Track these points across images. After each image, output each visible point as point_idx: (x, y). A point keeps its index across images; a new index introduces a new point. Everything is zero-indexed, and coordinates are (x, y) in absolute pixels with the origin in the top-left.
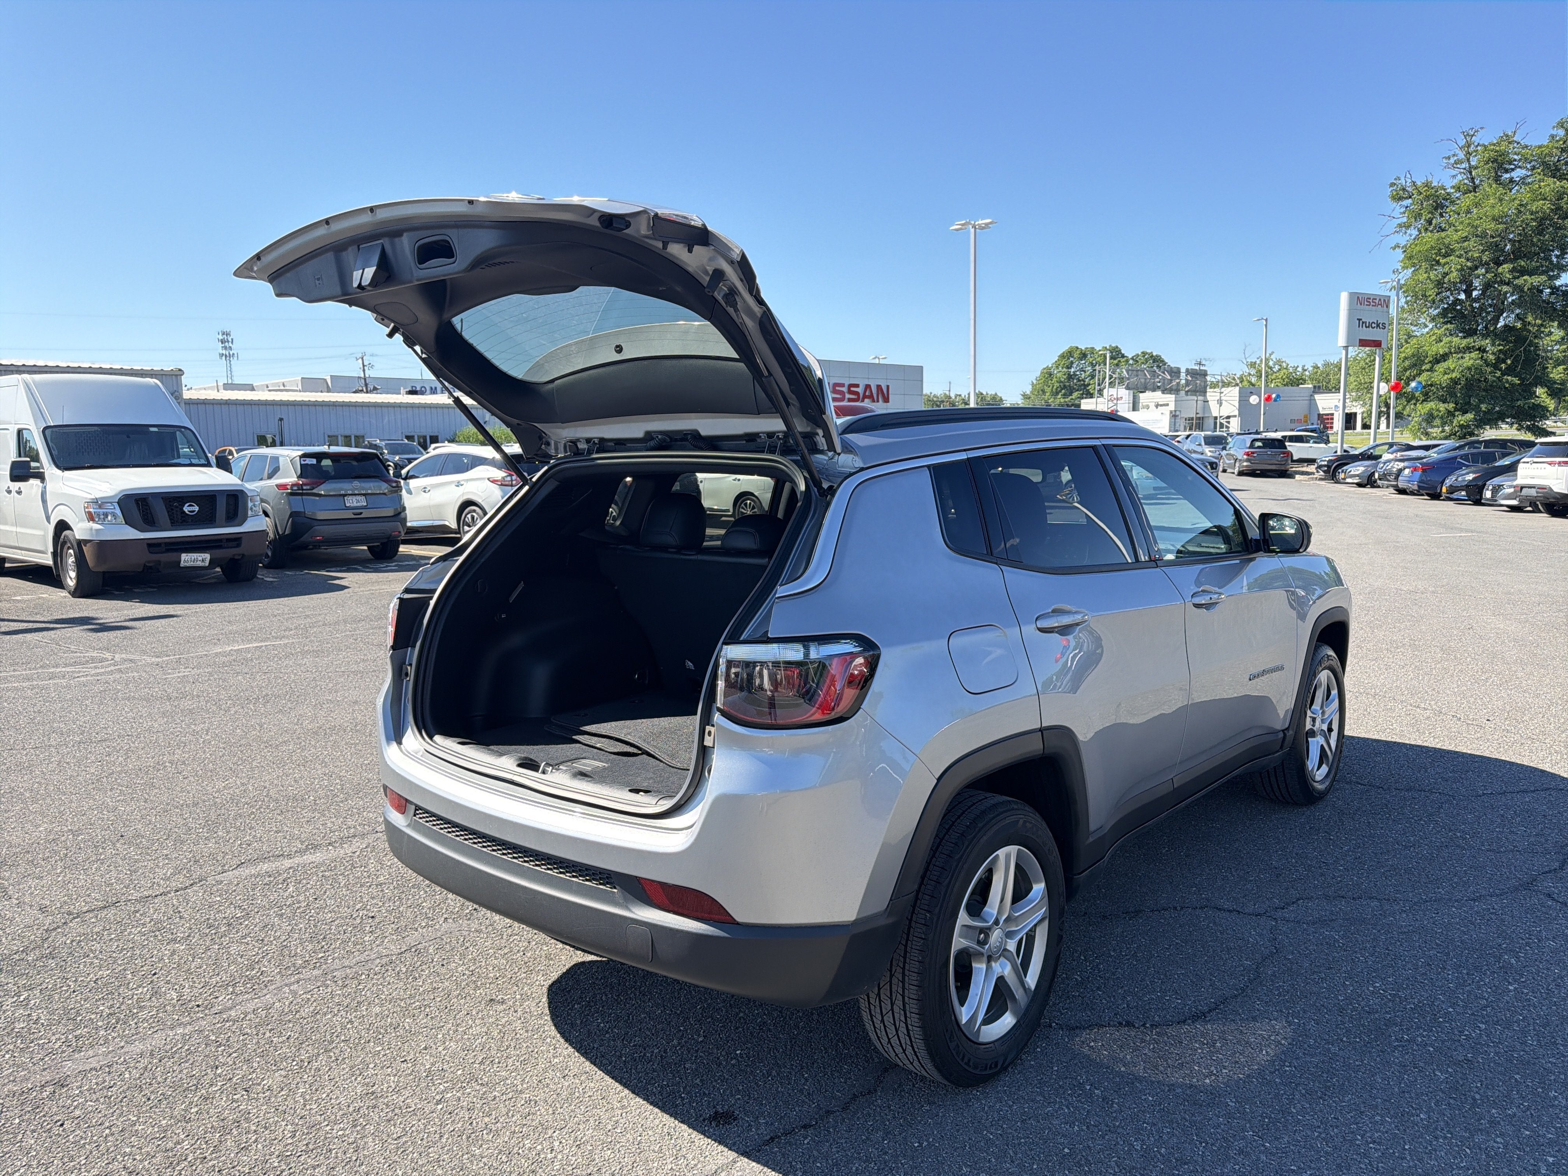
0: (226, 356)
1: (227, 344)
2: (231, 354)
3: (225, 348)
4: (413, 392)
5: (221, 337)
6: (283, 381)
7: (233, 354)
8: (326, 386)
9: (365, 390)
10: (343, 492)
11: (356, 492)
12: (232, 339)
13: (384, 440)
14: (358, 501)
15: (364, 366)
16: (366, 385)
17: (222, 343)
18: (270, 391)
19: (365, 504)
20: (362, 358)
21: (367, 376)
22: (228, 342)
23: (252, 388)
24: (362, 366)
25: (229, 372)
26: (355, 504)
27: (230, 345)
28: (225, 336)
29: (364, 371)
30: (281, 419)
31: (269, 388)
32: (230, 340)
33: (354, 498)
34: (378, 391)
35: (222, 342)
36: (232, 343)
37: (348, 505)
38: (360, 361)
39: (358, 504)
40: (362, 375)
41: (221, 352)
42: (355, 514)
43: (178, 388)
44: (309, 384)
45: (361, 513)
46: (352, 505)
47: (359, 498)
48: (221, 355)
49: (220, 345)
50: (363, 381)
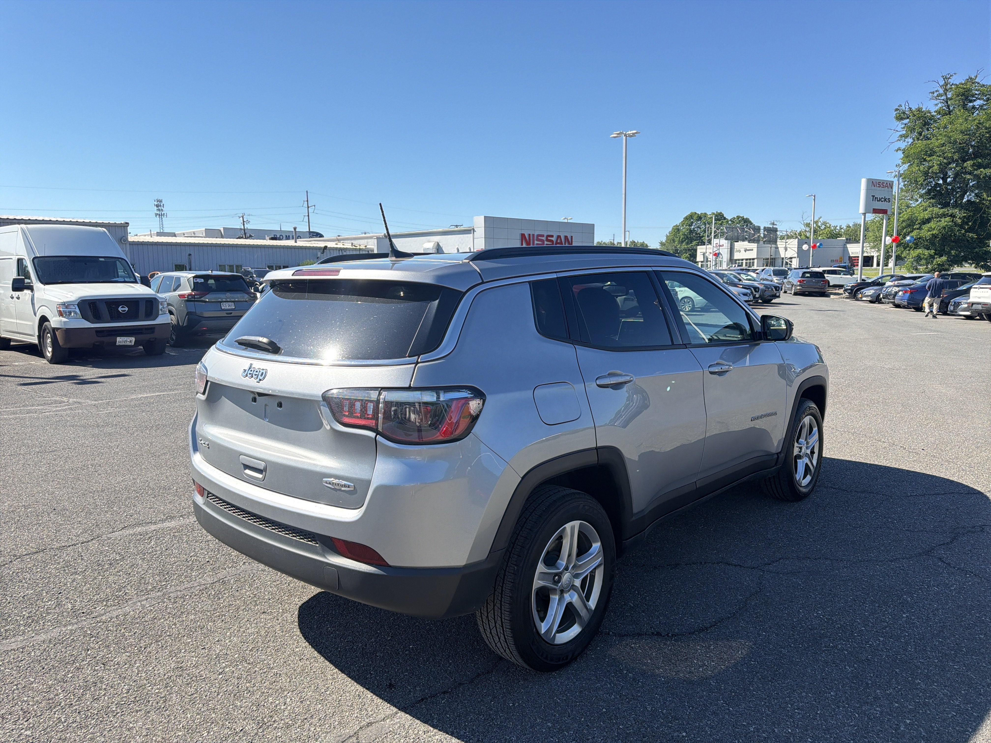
0: (159, 215)
1: (160, 207)
2: (163, 213)
3: (159, 210)
4: (272, 239)
5: (156, 203)
6: (194, 230)
7: (164, 214)
8: (220, 234)
9: (244, 237)
10: (220, 300)
11: (228, 300)
12: (163, 205)
13: (254, 268)
14: (229, 306)
15: (244, 222)
16: (245, 234)
17: (157, 207)
18: (185, 237)
19: (234, 308)
20: (243, 217)
21: (246, 228)
22: (161, 206)
23: (174, 235)
24: (242, 222)
25: (161, 225)
26: (227, 308)
27: (162, 208)
28: (159, 203)
29: (244, 225)
30: (190, 255)
31: (186, 235)
32: (162, 205)
33: (227, 304)
34: (253, 238)
35: (157, 206)
36: (163, 206)
37: (223, 308)
38: (241, 219)
39: (230, 308)
40: (243, 228)
41: (156, 212)
42: (227, 314)
43: (125, 234)
44: (210, 233)
45: (231, 313)
46: (225, 308)
47: (230, 303)
48: (156, 215)
49: (156, 208)
50: (243, 231)
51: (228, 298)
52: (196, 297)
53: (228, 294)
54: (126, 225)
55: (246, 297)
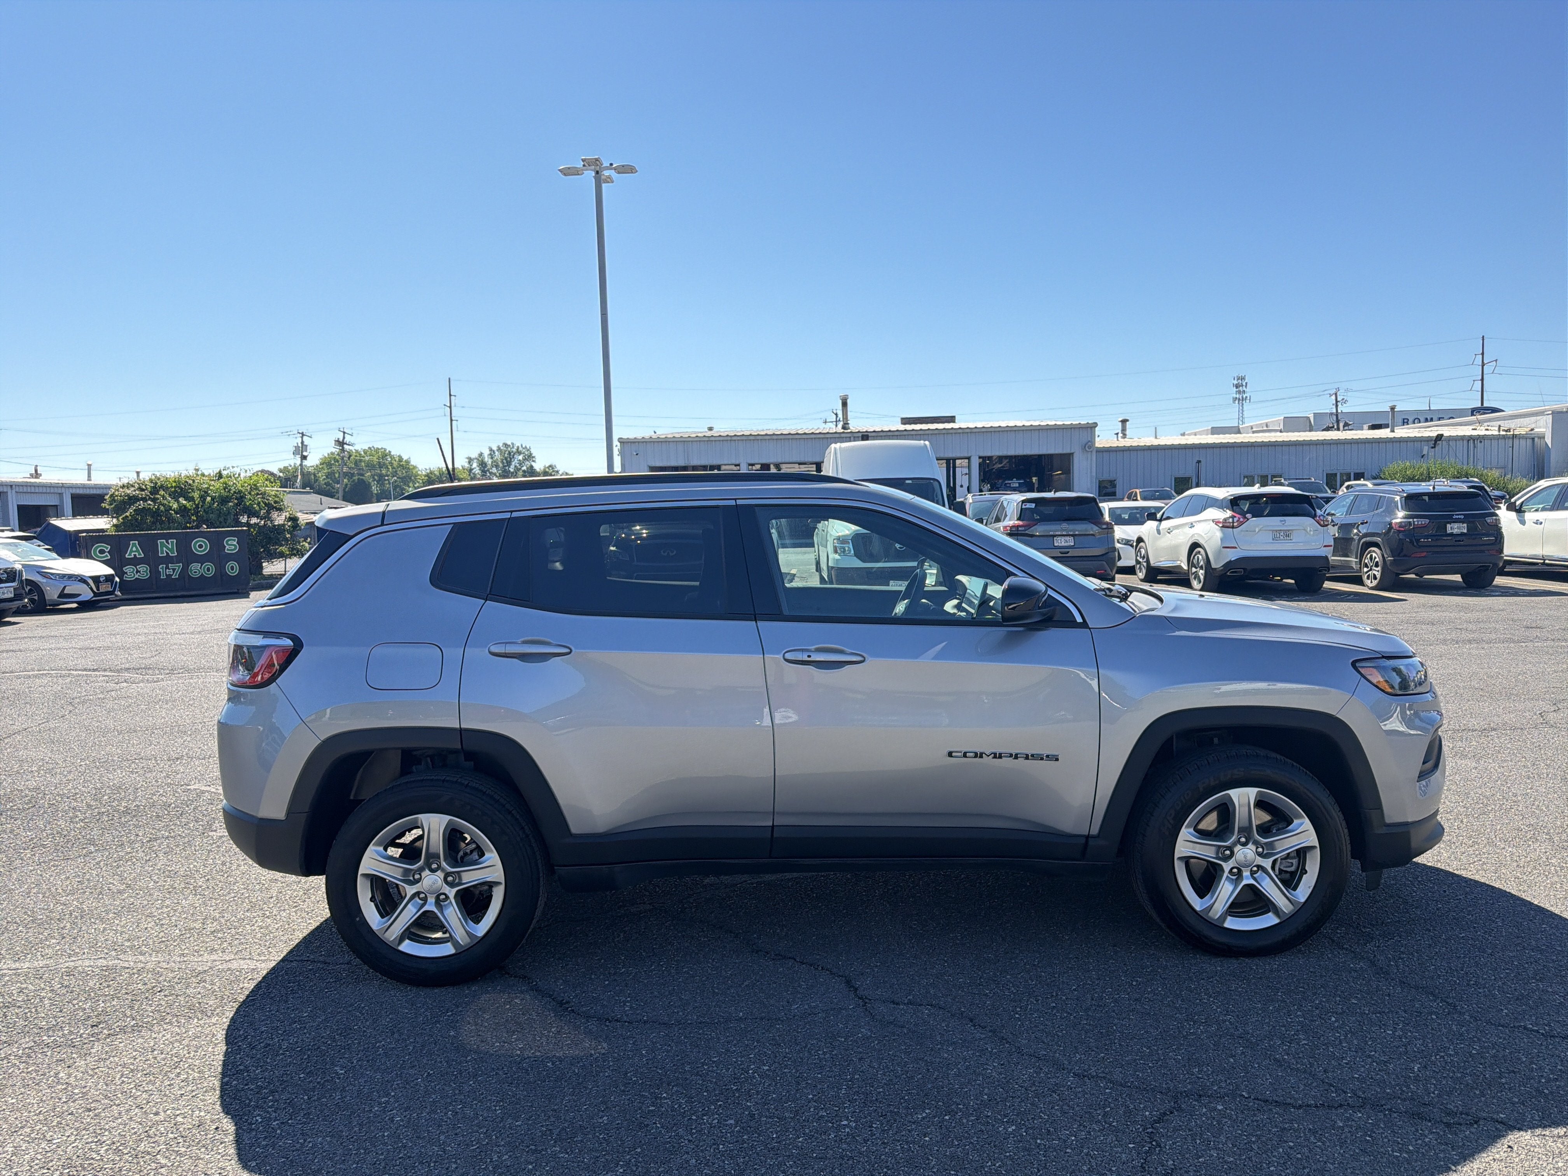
0: (1239, 399)
1: (1241, 388)
2: (1244, 397)
3: (1239, 392)
4: (1374, 427)
5: (1236, 382)
6: (1266, 421)
7: (1246, 397)
8: (1308, 424)
9: (1336, 427)
10: (1051, 533)
11: (1064, 533)
12: (1246, 383)
14: (1066, 541)
15: (1337, 402)
16: (1338, 421)
17: (1237, 388)
18: (1254, 432)
19: (1073, 544)
20: (1336, 394)
21: (1339, 411)
22: (1242, 386)
23: (1238, 431)
24: (1334, 402)
25: (1241, 415)
26: (1063, 544)
27: (1245, 389)
28: (1240, 381)
29: (1337, 406)
30: (1199, 462)
31: (1254, 430)
32: (1244, 384)
33: (1063, 539)
34: (1350, 427)
35: (1237, 386)
36: (1246, 387)
37: (1056, 545)
38: (1333, 397)
39: (1066, 544)
40: (1334, 411)
41: (1235, 396)
42: (1061, 553)
44: (1291, 423)
45: (1068, 552)
46: (1060, 545)
47: (1068, 538)
48: (1235, 399)
49: (1235, 389)
50: (1335, 417)
51: (1064, 530)
52: (1020, 529)
53: (1065, 525)
54: (1094, 425)
55: (1093, 529)
